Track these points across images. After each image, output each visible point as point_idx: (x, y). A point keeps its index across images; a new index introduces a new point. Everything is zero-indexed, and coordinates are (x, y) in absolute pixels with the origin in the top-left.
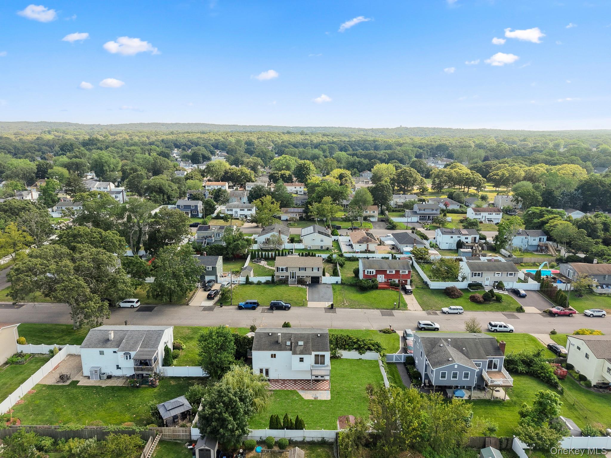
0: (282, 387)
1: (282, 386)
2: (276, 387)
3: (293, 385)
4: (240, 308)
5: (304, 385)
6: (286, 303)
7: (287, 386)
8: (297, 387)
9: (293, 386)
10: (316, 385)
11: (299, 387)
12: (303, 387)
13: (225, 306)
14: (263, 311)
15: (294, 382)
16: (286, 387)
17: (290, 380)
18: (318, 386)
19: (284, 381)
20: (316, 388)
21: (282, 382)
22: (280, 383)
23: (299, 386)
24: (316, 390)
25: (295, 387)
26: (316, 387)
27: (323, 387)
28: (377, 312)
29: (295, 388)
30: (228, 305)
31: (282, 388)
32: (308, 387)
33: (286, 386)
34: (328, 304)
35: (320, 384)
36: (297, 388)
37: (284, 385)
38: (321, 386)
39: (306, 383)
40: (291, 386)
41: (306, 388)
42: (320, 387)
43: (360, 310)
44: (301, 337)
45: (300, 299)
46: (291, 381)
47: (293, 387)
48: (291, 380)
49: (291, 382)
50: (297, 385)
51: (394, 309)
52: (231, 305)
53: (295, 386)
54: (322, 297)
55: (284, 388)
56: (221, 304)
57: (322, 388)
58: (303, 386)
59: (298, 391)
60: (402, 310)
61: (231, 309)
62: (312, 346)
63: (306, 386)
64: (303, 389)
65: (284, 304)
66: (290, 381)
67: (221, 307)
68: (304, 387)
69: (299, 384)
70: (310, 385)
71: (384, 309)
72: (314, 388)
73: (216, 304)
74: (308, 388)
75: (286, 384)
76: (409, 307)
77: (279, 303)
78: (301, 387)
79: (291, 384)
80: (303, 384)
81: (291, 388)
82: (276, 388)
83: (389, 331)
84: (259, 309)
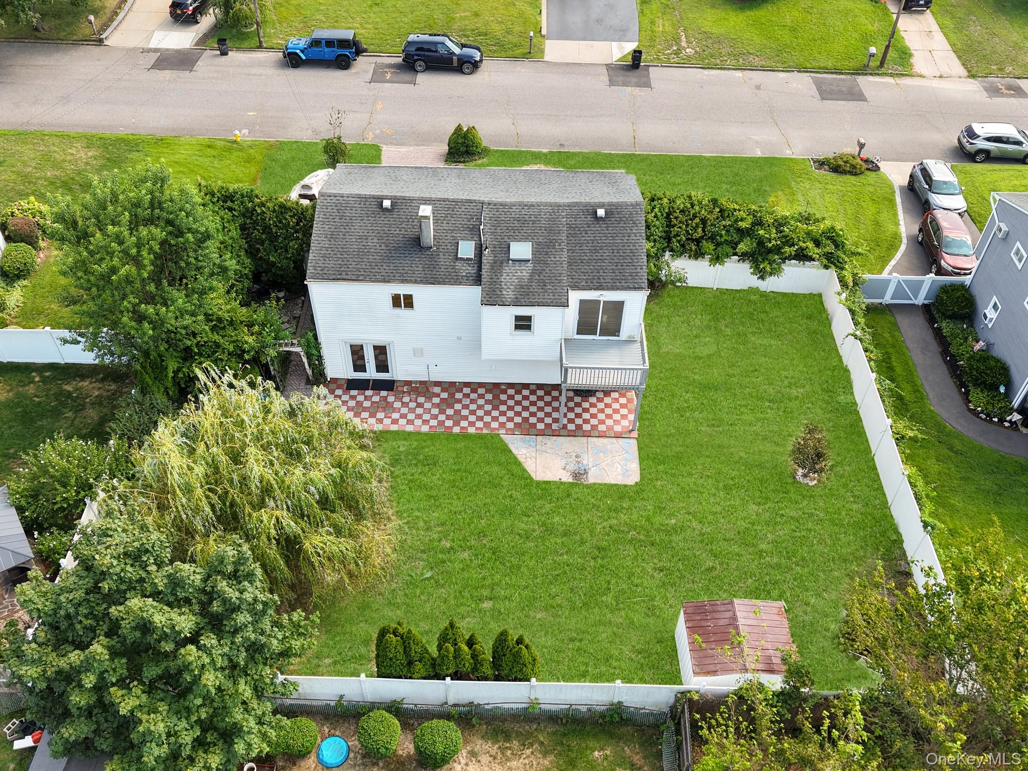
0: (442, 417)
1: (442, 412)
2: (419, 416)
3: (488, 407)
4: (293, 60)
5: (533, 409)
6: (463, 46)
7: (465, 412)
8: (502, 419)
9: (488, 413)
10: (578, 410)
11: (510, 419)
12: (526, 420)
13: (239, 49)
14: (377, 77)
15: (489, 397)
16: (457, 418)
17: (474, 387)
18: (586, 416)
19: (451, 387)
20: (579, 427)
21: (445, 395)
22: (436, 400)
23: (510, 414)
24: (578, 432)
25: (495, 419)
26: (579, 421)
27: (609, 422)
28: (802, 83)
29: (495, 425)
30: (251, 49)
31: (441, 423)
32: (548, 420)
33: (457, 412)
34: (621, 50)
35: (595, 407)
36: (502, 425)
37: (450, 412)
38: (601, 416)
39: (540, 398)
40: (480, 413)
41: (541, 426)
42: (594, 422)
43: (739, 74)
44: (522, 221)
45: (517, 29)
46: (481, 391)
47: (487, 419)
48: (481, 385)
49: (481, 396)
50: (503, 408)
51: (863, 70)
52: (260, 46)
53: (495, 413)
54: (599, 21)
55: (449, 423)
56: (222, 41)
57: (602, 428)
58: (525, 414)
59: (507, 438)
60: (891, 75)
61: (260, 64)
62: (570, 264)
63: (541, 415)
64: (526, 429)
65: (457, 50)
66: (474, 391)
67: (224, 53)
68: (533, 420)
69: (511, 403)
70: (556, 409)
71: (827, 70)
72: (571, 427)
73: (203, 41)
74: (548, 426)
75: (458, 406)
76: (919, 63)
77: (436, 44)
78: (518, 420)
79: (480, 407)
80: (526, 403)
81: (479, 424)
82: (418, 422)
83: (853, 166)
84: (363, 65)
